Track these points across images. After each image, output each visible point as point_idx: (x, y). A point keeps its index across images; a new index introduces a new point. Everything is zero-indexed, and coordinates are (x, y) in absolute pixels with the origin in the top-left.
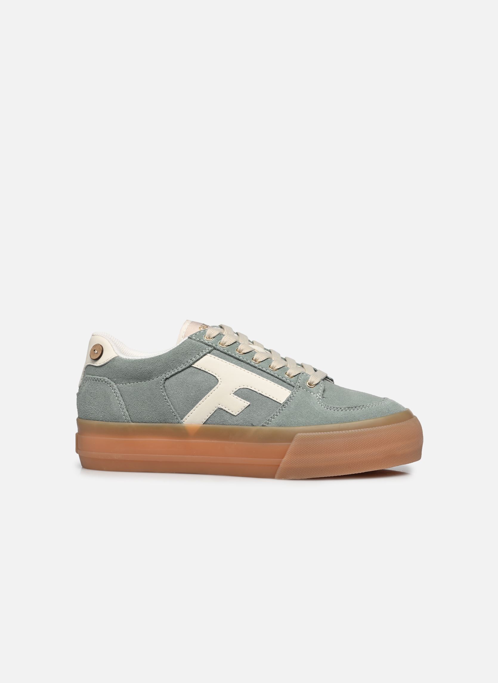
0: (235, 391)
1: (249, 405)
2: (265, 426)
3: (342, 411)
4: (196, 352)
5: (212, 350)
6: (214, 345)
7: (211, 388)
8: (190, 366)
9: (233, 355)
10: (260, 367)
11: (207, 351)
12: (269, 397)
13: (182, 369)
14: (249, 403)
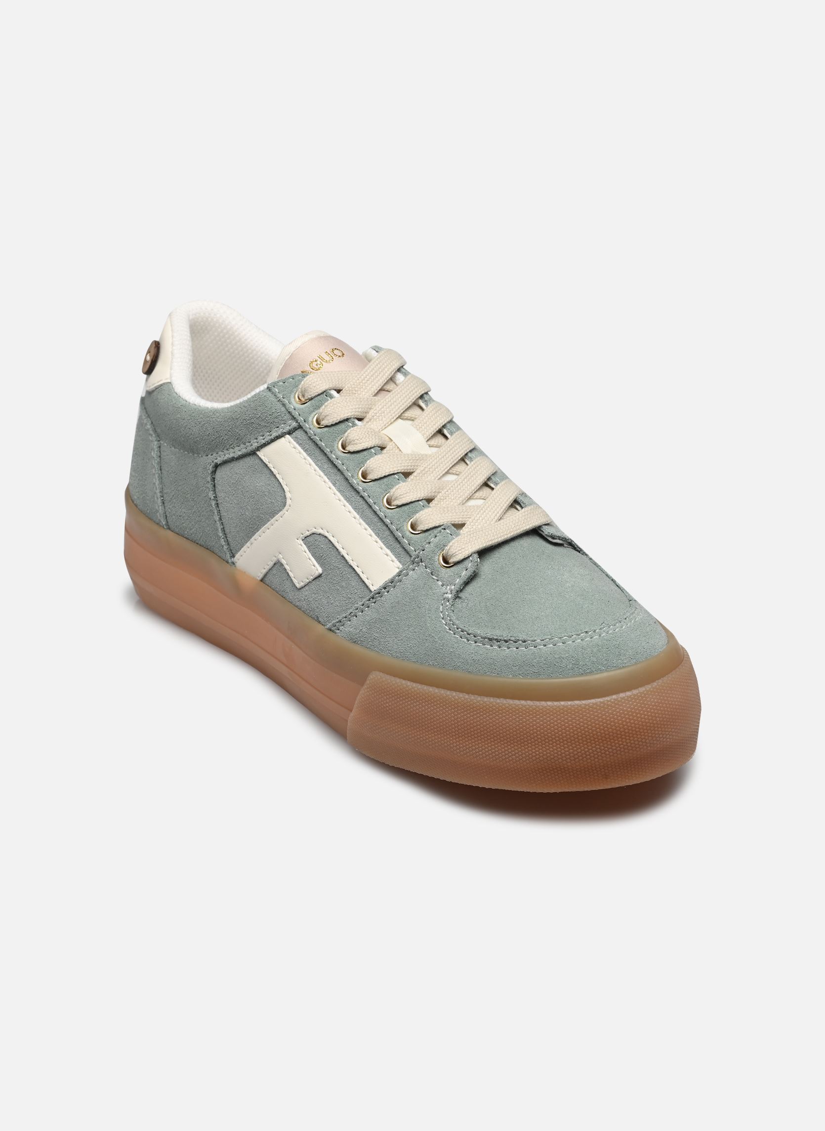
0: (305, 535)
1: (320, 576)
2: (333, 631)
3: (476, 642)
4: (267, 425)
5: (295, 429)
6: (301, 419)
7: (273, 514)
8: (253, 453)
9: (327, 450)
10: (365, 494)
11: (287, 428)
12: (356, 568)
13: (240, 453)
14: (320, 570)
